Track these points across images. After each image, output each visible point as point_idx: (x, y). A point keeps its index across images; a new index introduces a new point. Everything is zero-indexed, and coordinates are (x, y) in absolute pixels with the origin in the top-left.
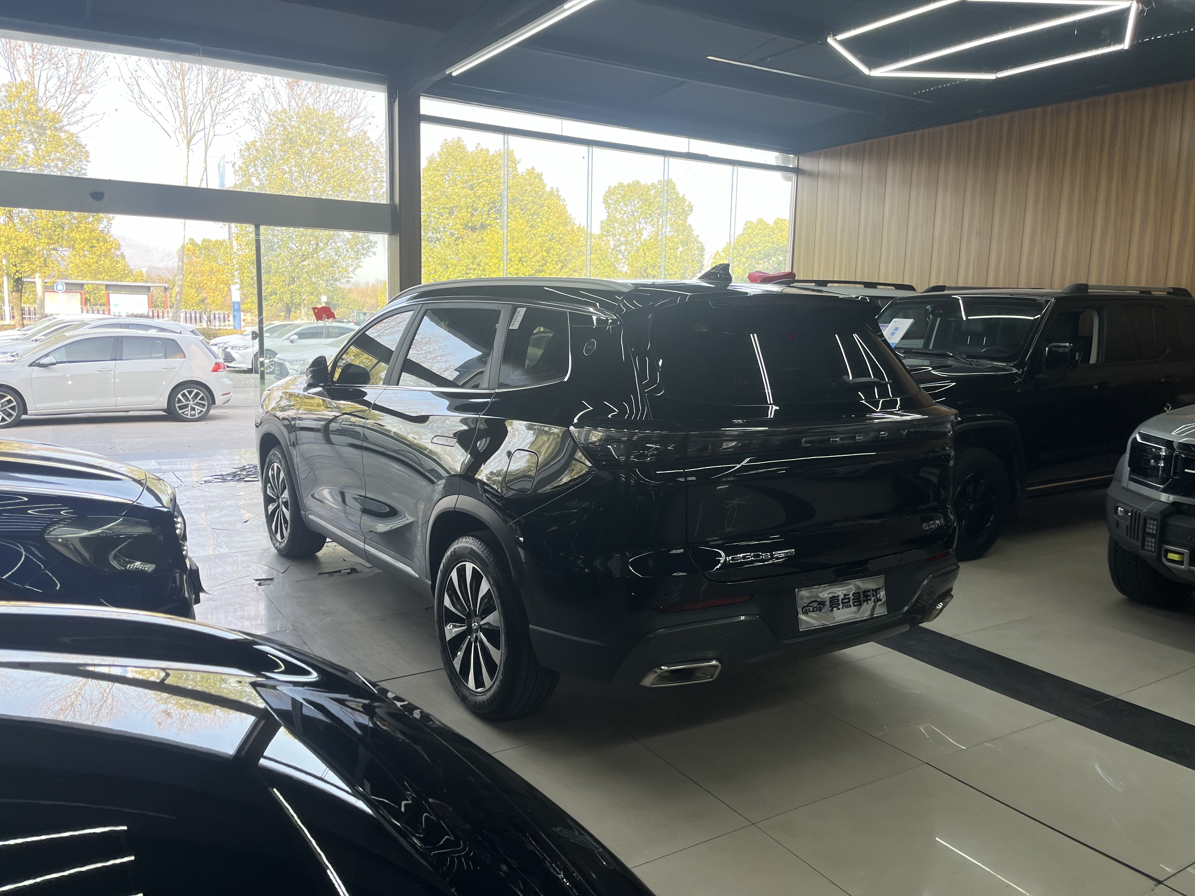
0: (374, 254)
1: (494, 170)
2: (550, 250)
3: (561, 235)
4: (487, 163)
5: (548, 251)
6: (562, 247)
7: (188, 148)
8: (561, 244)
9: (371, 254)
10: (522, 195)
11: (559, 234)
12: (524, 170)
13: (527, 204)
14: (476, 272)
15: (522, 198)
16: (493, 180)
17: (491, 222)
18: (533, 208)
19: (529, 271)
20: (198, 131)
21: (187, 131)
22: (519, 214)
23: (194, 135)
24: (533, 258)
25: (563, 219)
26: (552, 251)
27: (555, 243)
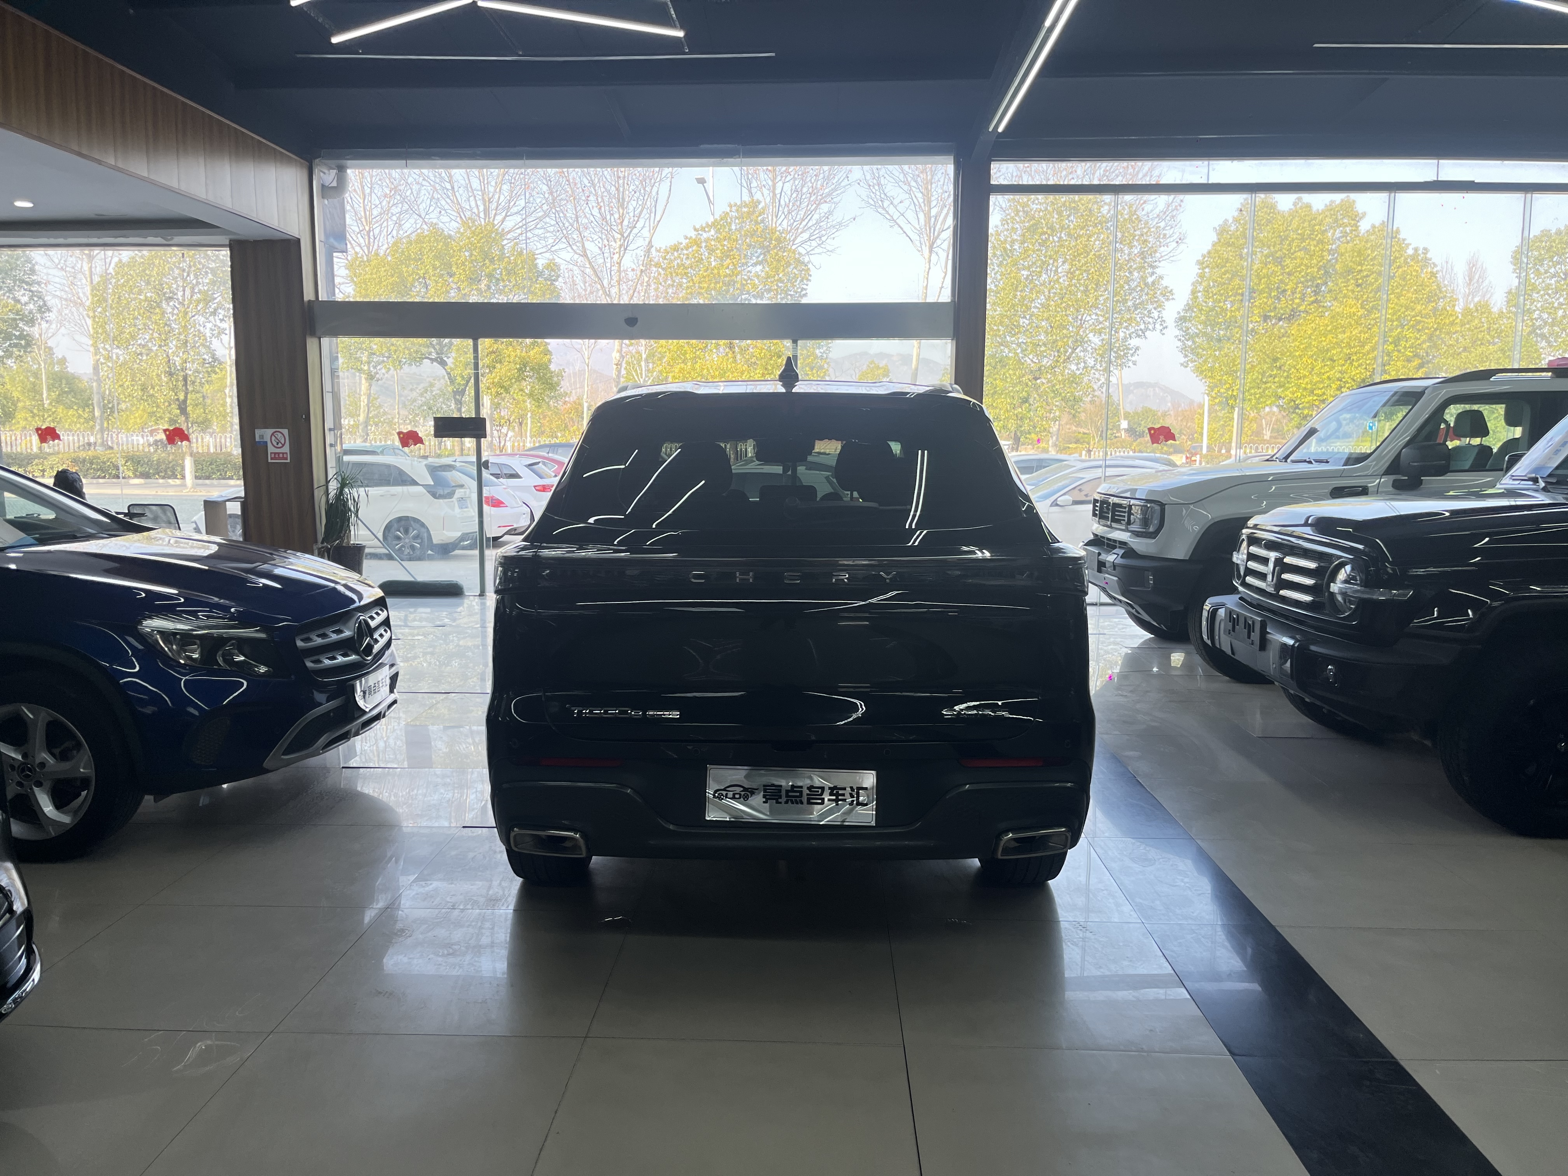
0: (1135, 364)
1: (1316, 233)
2: (1399, 341)
3: (1418, 318)
4: (1306, 224)
5: (1396, 343)
6: (1421, 335)
7: (931, 251)
8: (1419, 330)
9: (1130, 364)
10: (1360, 264)
11: (1414, 316)
12: (1368, 227)
13: (1367, 276)
14: (1277, 379)
15: (1359, 268)
16: (1313, 248)
17: (1306, 306)
18: (1376, 281)
19: (1361, 372)
20: (943, 231)
21: (930, 232)
22: (1353, 291)
23: (939, 235)
24: (1368, 353)
25: (1423, 294)
26: (1403, 343)
27: (1409, 329)
